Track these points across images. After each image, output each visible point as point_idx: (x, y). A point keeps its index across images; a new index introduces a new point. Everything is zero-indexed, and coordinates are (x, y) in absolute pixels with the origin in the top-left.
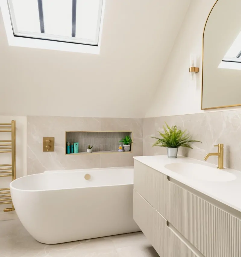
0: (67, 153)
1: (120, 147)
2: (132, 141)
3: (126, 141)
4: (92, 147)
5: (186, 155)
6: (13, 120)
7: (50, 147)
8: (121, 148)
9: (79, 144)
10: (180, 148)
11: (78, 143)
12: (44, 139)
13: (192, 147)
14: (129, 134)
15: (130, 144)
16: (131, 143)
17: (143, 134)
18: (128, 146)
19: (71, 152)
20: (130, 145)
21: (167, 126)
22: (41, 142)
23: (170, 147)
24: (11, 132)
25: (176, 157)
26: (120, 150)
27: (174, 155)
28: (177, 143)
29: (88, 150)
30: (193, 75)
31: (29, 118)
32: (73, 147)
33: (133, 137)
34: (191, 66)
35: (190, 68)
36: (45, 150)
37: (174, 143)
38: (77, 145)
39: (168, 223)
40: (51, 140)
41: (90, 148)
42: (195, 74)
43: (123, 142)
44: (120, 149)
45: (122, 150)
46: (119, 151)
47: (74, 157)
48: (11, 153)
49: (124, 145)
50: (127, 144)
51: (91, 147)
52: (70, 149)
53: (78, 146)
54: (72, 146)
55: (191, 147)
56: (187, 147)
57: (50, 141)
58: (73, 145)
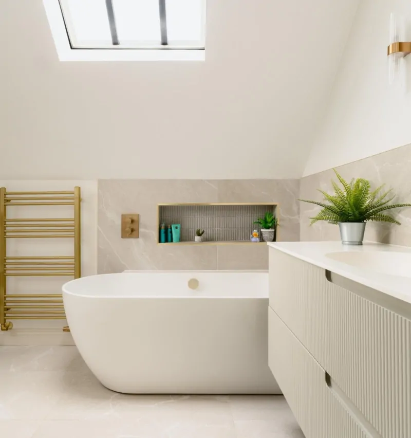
0: (160, 241)
1: (253, 234)
2: (278, 223)
3: (266, 222)
4: (203, 233)
5: (385, 240)
6: (77, 186)
7: (132, 230)
8: (256, 235)
9: (181, 228)
10: (369, 223)
11: (179, 226)
12: (124, 217)
13: (400, 221)
14: (272, 208)
15: (274, 227)
16: (276, 225)
17: (299, 209)
18: (270, 232)
19: (166, 241)
20: (273, 230)
21: (339, 177)
22: (119, 222)
23: (346, 222)
24: (73, 206)
25: (360, 243)
26: (255, 239)
27: (357, 239)
28: (361, 214)
29: (197, 238)
30: (397, 61)
31: (102, 184)
32: (171, 232)
33: (279, 213)
34: (391, 41)
35: (389, 47)
36: (124, 235)
37: (354, 212)
38: (177, 228)
39: (328, 379)
40: (135, 218)
41: (199, 235)
42: (402, 60)
43: (260, 223)
44: (255, 237)
45: (258, 239)
46: (253, 240)
47: (173, 249)
48: (73, 238)
49: (262, 230)
50: (268, 228)
51: (201, 232)
52: (165, 235)
53: (178, 230)
54: (169, 230)
55: (397, 219)
56: (387, 222)
57: (132, 221)
58: (171, 228)
